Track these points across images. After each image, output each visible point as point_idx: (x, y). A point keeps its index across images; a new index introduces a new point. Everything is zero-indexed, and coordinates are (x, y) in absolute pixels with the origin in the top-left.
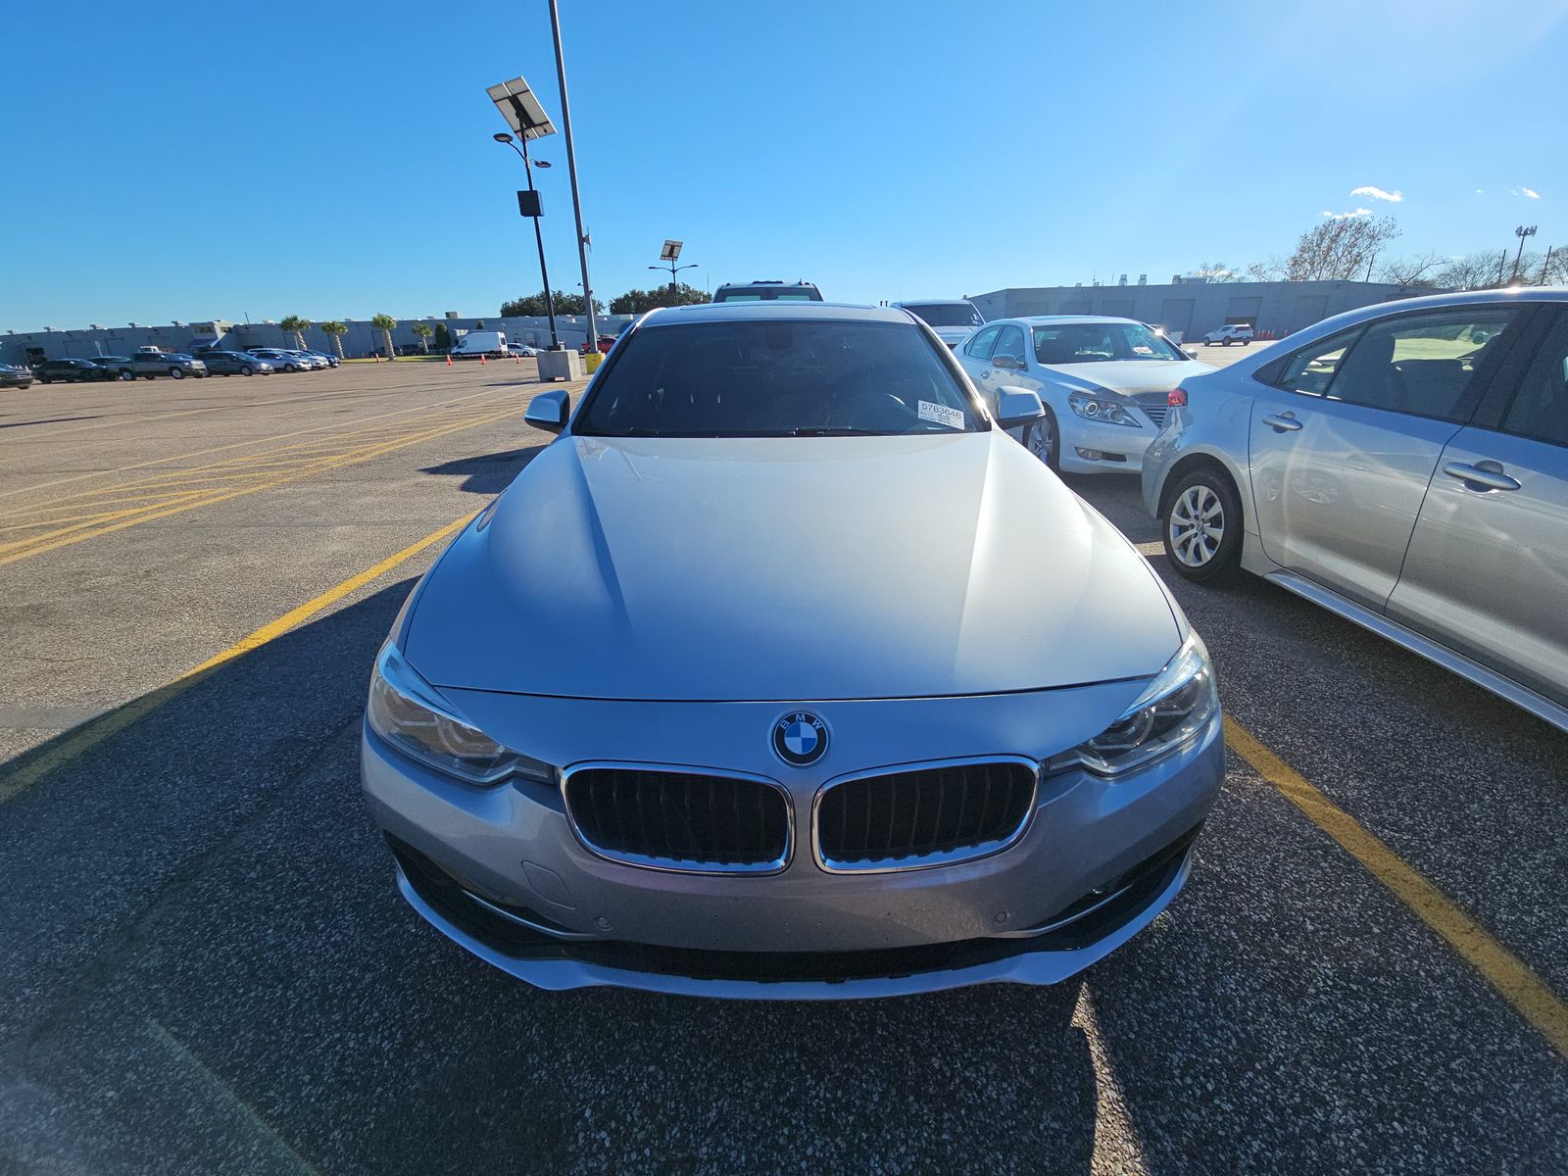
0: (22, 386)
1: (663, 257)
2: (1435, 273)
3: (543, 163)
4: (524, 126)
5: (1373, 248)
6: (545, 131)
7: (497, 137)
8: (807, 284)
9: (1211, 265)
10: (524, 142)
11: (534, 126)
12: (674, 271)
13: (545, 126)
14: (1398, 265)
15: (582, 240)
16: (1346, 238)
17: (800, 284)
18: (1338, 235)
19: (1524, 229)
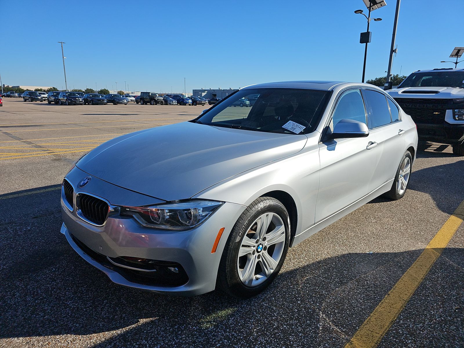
0: (203, 105)
1: (452, 56)
3: (378, 19)
4: (372, 4)
6: (381, 5)
7: (355, 12)
10: (370, 11)
11: (376, 4)
12: (456, 63)
13: (382, 3)
15: (392, 51)
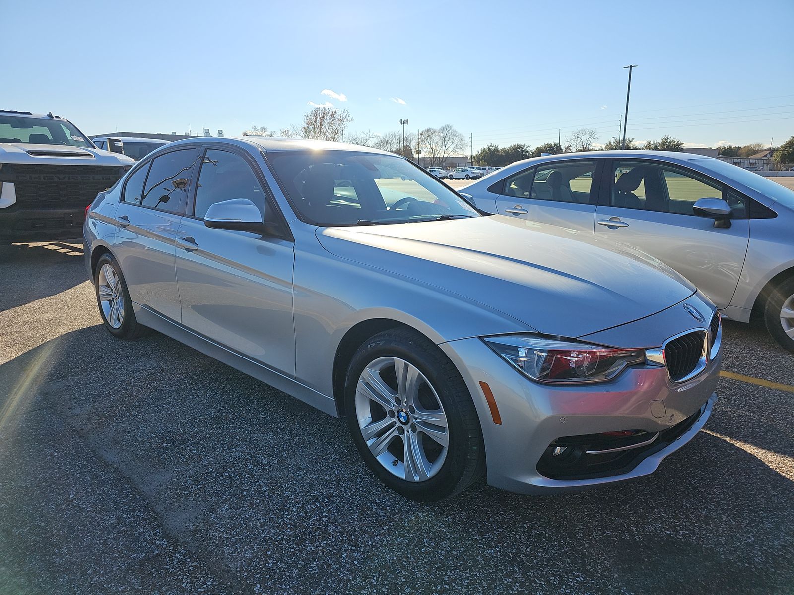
2: (373, 142)
5: (342, 126)
8: (57, 117)
9: (259, 128)
14: (356, 137)
16: (327, 119)
17: (50, 116)
18: (323, 117)
19: (403, 121)
